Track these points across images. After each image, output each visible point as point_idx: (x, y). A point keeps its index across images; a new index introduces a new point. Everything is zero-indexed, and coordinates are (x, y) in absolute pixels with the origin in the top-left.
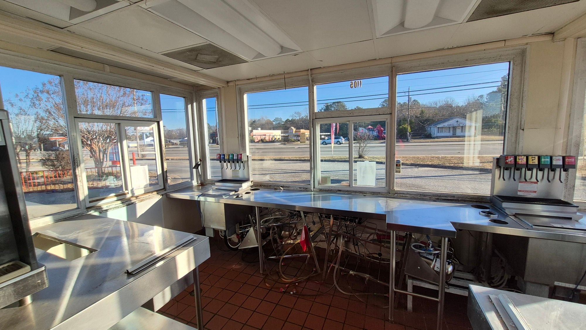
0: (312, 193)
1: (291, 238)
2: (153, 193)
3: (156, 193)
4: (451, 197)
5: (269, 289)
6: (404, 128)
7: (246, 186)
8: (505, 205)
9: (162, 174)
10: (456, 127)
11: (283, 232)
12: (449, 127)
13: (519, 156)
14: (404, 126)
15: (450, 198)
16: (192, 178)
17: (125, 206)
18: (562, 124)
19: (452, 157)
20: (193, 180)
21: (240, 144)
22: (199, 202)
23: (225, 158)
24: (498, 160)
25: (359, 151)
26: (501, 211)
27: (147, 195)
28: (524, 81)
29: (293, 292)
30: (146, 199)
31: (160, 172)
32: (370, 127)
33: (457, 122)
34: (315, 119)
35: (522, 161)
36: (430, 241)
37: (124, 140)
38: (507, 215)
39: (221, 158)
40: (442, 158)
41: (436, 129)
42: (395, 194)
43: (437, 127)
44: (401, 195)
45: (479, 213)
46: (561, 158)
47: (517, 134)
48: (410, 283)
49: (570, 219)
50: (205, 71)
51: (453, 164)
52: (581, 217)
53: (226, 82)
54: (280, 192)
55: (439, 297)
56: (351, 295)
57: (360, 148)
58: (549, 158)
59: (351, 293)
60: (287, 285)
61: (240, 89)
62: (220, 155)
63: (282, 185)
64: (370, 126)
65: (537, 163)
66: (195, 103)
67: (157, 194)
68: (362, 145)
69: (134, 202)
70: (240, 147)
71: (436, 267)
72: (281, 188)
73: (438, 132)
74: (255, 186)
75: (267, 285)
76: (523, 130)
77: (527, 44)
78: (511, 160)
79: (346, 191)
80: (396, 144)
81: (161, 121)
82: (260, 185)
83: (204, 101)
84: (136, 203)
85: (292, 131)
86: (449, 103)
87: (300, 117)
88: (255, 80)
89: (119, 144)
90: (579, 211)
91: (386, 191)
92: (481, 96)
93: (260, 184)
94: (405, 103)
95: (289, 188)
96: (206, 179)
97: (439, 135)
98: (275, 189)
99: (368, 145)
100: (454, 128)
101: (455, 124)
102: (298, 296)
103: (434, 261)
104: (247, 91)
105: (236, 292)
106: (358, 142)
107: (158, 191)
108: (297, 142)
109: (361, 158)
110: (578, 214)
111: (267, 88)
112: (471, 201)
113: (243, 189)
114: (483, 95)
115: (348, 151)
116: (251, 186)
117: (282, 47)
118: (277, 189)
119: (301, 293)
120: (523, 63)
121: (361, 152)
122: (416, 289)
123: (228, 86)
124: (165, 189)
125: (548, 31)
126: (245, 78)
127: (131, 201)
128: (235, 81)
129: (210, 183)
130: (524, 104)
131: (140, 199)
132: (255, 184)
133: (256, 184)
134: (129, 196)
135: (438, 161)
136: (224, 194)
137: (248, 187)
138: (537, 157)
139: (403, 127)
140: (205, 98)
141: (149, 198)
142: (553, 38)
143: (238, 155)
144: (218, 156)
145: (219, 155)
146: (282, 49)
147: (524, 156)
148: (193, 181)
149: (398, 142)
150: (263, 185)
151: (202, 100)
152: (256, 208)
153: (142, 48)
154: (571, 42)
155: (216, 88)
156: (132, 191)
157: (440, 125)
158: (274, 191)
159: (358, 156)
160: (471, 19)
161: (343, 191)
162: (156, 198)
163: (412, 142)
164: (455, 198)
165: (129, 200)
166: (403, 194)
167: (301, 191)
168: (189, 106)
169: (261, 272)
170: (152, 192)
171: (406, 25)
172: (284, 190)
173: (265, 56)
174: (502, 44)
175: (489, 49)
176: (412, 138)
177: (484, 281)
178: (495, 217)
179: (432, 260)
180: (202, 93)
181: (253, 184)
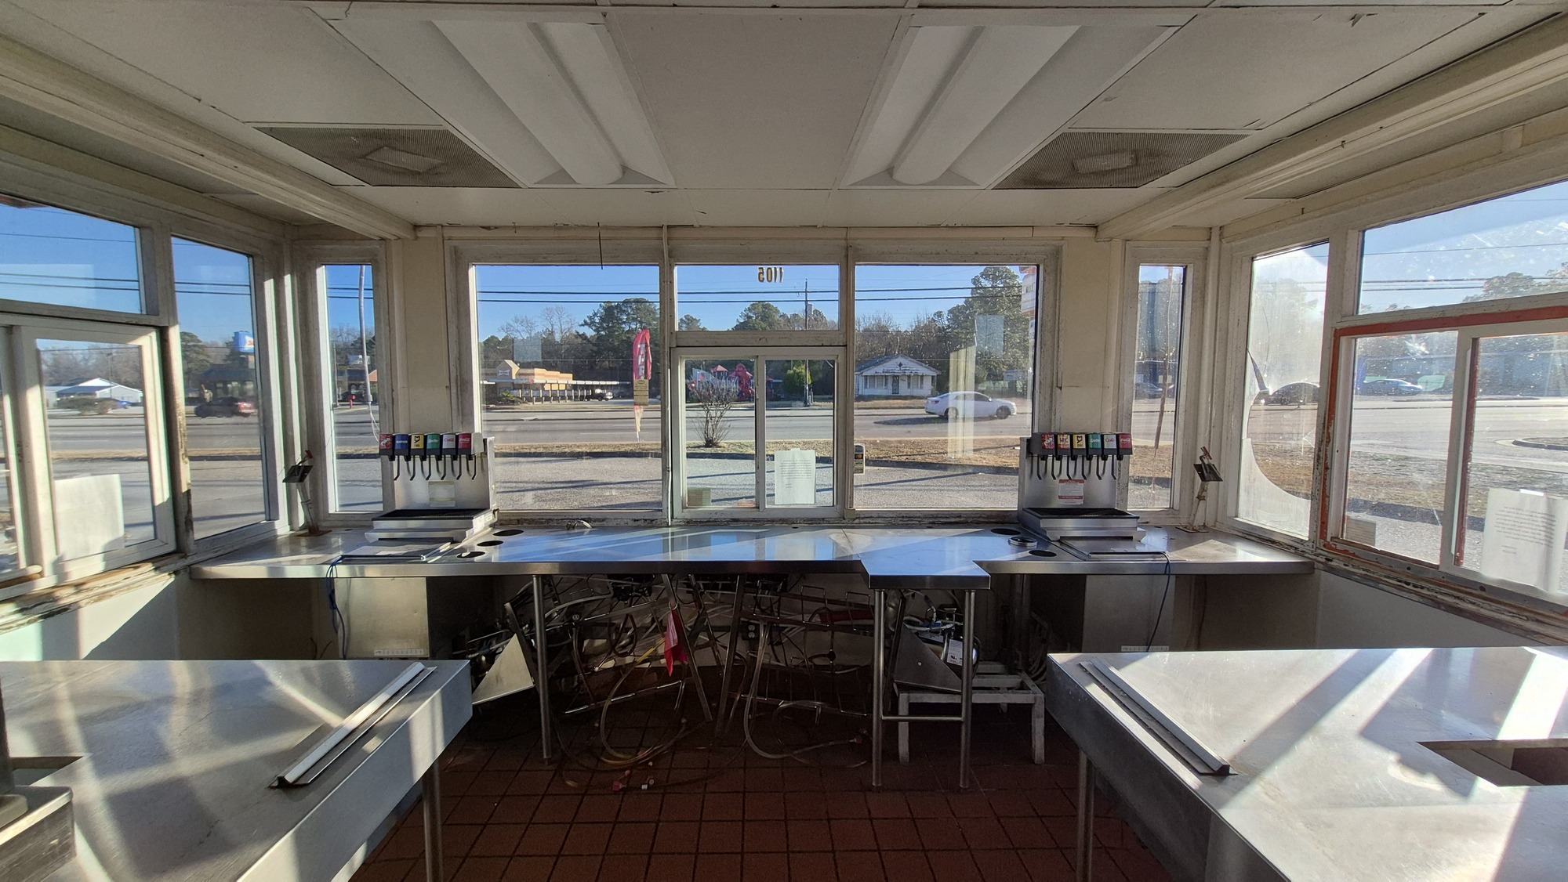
0: (670, 530)
1: (616, 653)
2: (138, 567)
3: (149, 566)
4: (955, 517)
5: (580, 792)
6: (798, 374)
7: (481, 524)
8: (1045, 523)
9: (170, 507)
10: (898, 376)
11: (586, 643)
12: (886, 376)
13: (1060, 434)
14: (798, 371)
15: (953, 520)
16: (271, 512)
17: (35, 621)
18: (1111, 382)
19: (900, 442)
20: (278, 519)
21: (454, 406)
22: (329, 582)
23: (413, 447)
24: (1029, 441)
25: (706, 428)
26: (1042, 537)
27: (119, 577)
28: (1060, 302)
29: (648, 785)
30: (115, 589)
31: (162, 494)
32: (720, 368)
33: (900, 365)
34: (677, 347)
35: (1065, 443)
36: (933, 607)
37: (31, 386)
38: (1048, 542)
39: (397, 447)
40: (884, 443)
41: (861, 380)
42: (854, 519)
43: (864, 374)
44: (867, 520)
45: (1009, 542)
46: (1114, 437)
47: (1051, 395)
48: (904, 699)
49: (1131, 538)
50: (368, 192)
51: (905, 457)
52: (1143, 535)
53: (412, 227)
54: (582, 533)
55: (963, 714)
56: (782, 759)
57: (707, 422)
58: (1099, 436)
59: (781, 753)
60: (627, 772)
61: (456, 251)
62: (393, 438)
63: (585, 517)
64: (719, 366)
65: (1084, 447)
66: (289, 275)
67: (156, 569)
68: (713, 414)
69: (70, 605)
70: (455, 414)
71: (949, 656)
72: (585, 523)
73: (866, 387)
74: (501, 524)
75: (569, 783)
76: (1061, 388)
77: (1063, 238)
78: (1049, 441)
79: (752, 521)
80: (767, 413)
81: (174, 325)
82: (518, 520)
83: (321, 273)
84: (80, 607)
85: (508, 371)
86: (883, 323)
87: (530, 334)
88: (510, 234)
89: (7, 401)
90: (1141, 525)
91: (836, 515)
92: (939, 314)
93: (516, 518)
94: (795, 315)
95: (605, 523)
96: (322, 515)
97: (867, 392)
98: (569, 528)
99: (727, 413)
100: (896, 379)
101: (897, 371)
102: (662, 791)
103: (946, 644)
104: (481, 259)
105: (485, 825)
106: (702, 406)
107: (159, 562)
108: (526, 405)
109: (711, 447)
110: (1139, 529)
111: (544, 258)
112: (987, 523)
113: (475, 532)
114: (941, 312)
115: (752, 428)
116: (493, 526)
117: (625, 169)
118: (574, 527)
119: (667, 782)
120: (1057, 271)
121: (711, 432)
122: (915, 708)
123: (417, 238)
124: (180, 551)
125: (1091, 221)
126: (475, 224)
127: (56, 600)
128: (442, 226)
129: (340, 524)
130: (1061, 343)
131: (91, 593)
132: (501, 518)
133: (505, 518)
134: (43, 584)
135: (877, 451)
136: (425, 552)
137: (485, 528)
138: (1084, 436)
139: (795, 371)
140: (325, 265)
141: (129, 587)
142: (1096, 234)
143: (457, 437)
144: (385, 441)
145: (389, 439)
146: (624, 173)
147: (1067, 433)
148: (276, 522)
149: (769, 408)
150: (525, 519)
151: (316, 268)
152: (534, 579)
153: (199, 100)
154: (1117, 244)
155: (372, 239)
156: (59, 566)
157: (869, 372)
158: (565, 532)
159: (702, 442)
160: (999, 187)
161: (744, 521)
162: (152, 584)
163: (815, 407)
164: (962, 519)
165: (48, 597)
166: (871, 517)
167: (638, 528)
168: (269, 285)
169: (545, 757)
170: (136, 565)
171: (897, 176)
172: (593, 527)
173: (577, 181)
174: (1028, 233)
175: (1011, 239)
176: (815, 400)
177: (1020, 671)
178: (1033, 545)
179: (942, 645)
180: (317, 247)
181: (496, 520)
